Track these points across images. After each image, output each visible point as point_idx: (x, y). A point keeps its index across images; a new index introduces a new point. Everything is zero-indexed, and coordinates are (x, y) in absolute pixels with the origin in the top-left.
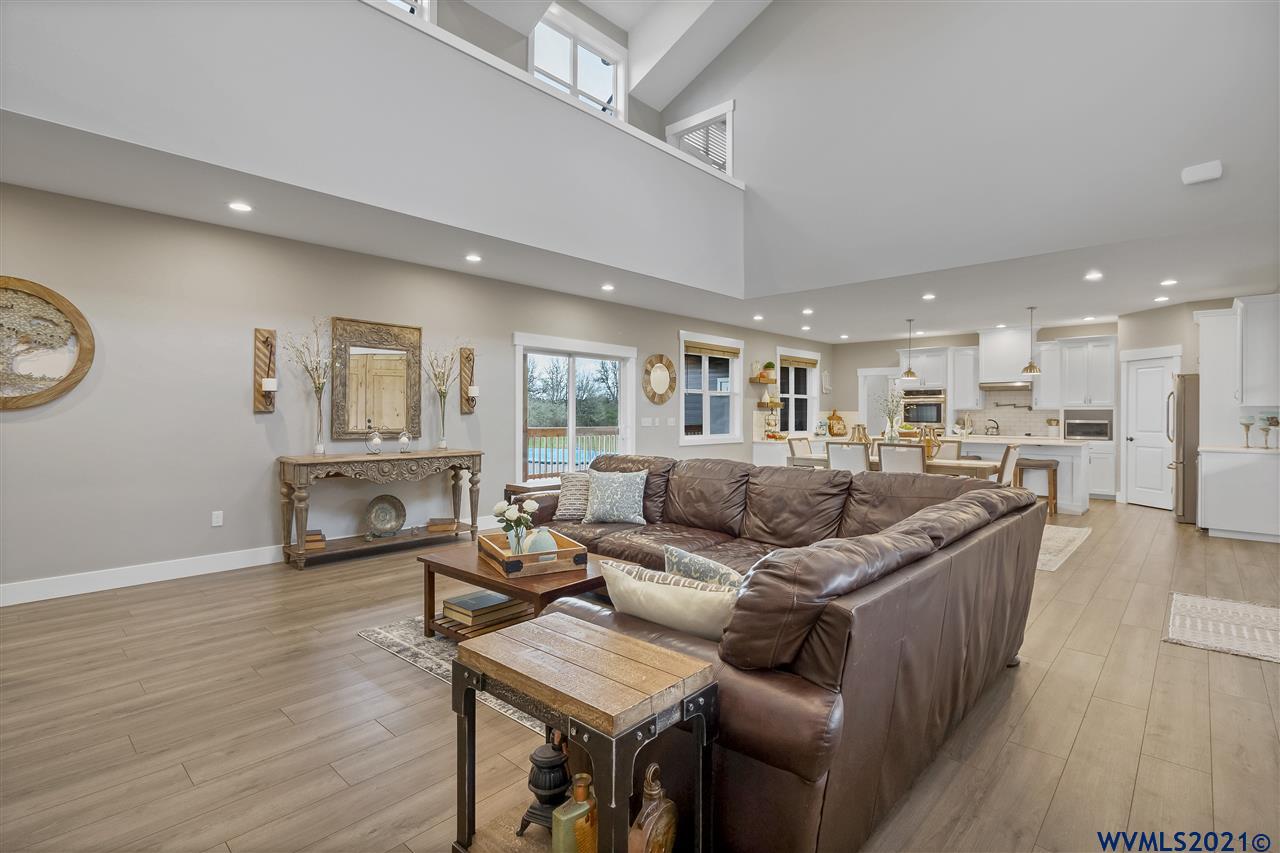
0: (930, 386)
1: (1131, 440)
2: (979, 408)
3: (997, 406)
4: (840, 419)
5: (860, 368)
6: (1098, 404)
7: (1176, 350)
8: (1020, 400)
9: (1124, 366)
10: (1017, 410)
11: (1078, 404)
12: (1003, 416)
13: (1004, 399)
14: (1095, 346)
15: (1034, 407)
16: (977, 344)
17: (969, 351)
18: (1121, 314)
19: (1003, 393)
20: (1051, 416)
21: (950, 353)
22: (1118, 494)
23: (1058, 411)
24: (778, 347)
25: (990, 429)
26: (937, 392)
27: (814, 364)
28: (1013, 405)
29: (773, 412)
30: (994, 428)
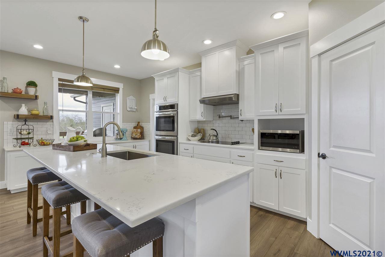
0: (170, 101)
1: (324, 157)
2: (204, 119)
3: (220, 117)
4: (142, 128)
5: (151, 94)
8: (235, 111)
9: (314, 63)
10: (232, 120)
12: (225, 125)
13: (225, 110)
15: (240, 118)
16: (200, 66)
23: (253, 120)
24: (53, 72)
25: (211, 138)
26: (172, 107)
27: (117, 90)
28: (231, 117)
29: (27, 123)
30: (214, 136)
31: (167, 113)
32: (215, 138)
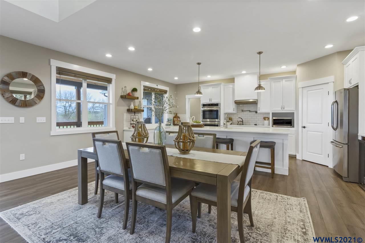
0: (214, 101)
1: (304, 127)
2: (235, 112)
3: (242, 111)
4: (179, 117)
5: (186, 95)
6: (288, 109)
7: (331, 79)
8: (252, 108)
9: (300, 90)
10: (250, 113)
11: (278, 110)
12: (245, 116)
13: (246, 107)
14: (286, 81)
15: (258, 112)
16: (234, 82)
17: (231, 86)
18: (298, 64)
19: (245, 105)
20: (265, 116)
21: (222, 86)
22: (297, 154)
23: (269, 113)
24: (142, 82)
25: (239, 122)
26: (217, 105)
27: (165, 92)
28: (250, 111)
29: (135, 114)
30: (241, 121)
31: (210, 108)
32: (241, 123)
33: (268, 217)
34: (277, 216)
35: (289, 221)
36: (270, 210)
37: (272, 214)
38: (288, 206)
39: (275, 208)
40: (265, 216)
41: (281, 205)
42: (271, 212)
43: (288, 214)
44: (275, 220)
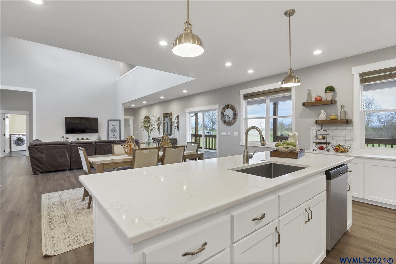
24: (354, 68)
29: (322, 128)
33: (82, 217)
34: (76, 221)
35: (64, 224)
36: (84, 223)
37: (80, 221)
38: (68, 236)
39: (80, 227)
40: (84, 217)
41: (76, 233)
42: (81, 222)
43: (66, 228)
44: (75, 218)
